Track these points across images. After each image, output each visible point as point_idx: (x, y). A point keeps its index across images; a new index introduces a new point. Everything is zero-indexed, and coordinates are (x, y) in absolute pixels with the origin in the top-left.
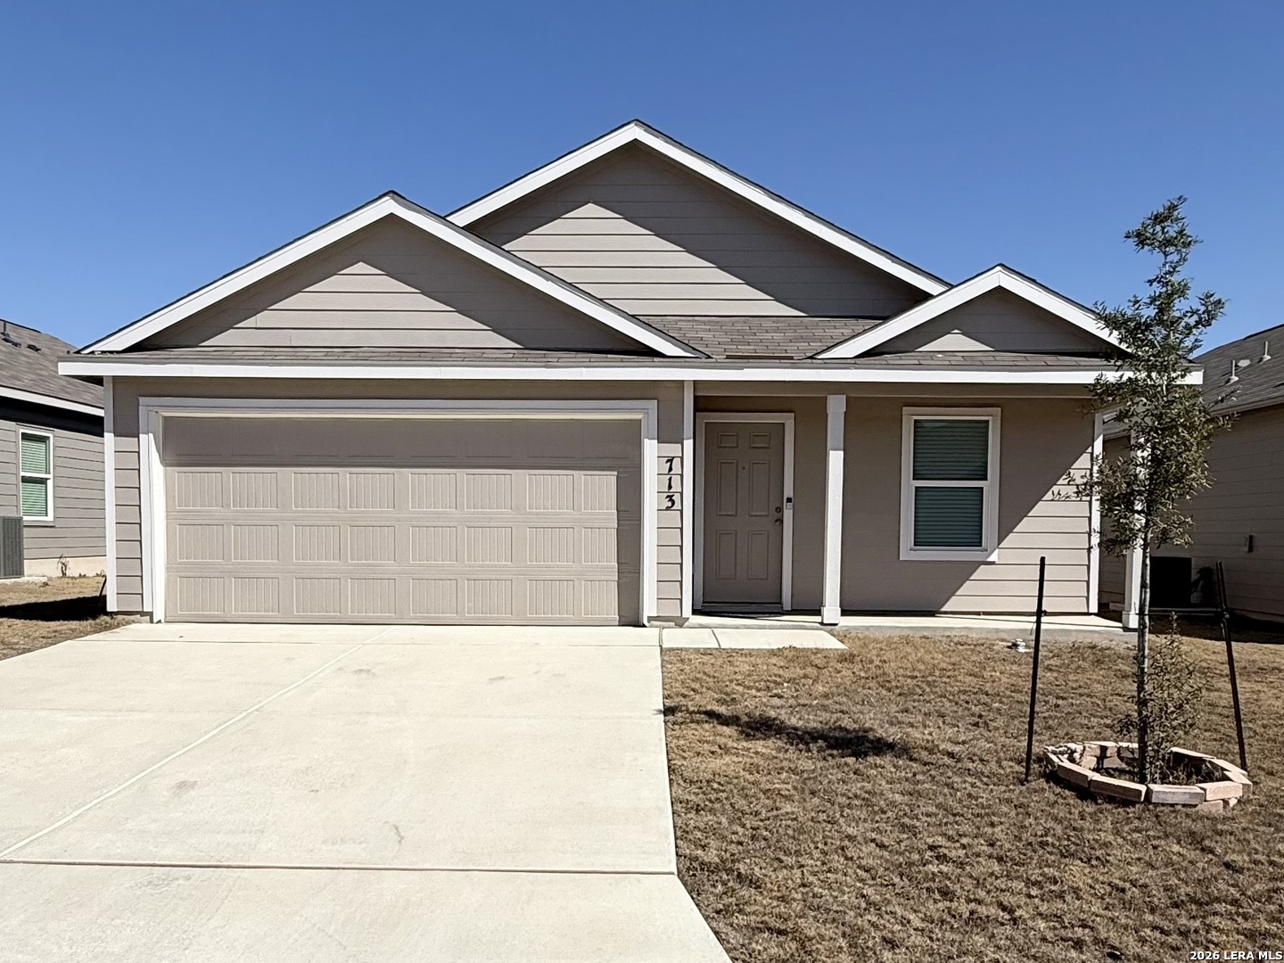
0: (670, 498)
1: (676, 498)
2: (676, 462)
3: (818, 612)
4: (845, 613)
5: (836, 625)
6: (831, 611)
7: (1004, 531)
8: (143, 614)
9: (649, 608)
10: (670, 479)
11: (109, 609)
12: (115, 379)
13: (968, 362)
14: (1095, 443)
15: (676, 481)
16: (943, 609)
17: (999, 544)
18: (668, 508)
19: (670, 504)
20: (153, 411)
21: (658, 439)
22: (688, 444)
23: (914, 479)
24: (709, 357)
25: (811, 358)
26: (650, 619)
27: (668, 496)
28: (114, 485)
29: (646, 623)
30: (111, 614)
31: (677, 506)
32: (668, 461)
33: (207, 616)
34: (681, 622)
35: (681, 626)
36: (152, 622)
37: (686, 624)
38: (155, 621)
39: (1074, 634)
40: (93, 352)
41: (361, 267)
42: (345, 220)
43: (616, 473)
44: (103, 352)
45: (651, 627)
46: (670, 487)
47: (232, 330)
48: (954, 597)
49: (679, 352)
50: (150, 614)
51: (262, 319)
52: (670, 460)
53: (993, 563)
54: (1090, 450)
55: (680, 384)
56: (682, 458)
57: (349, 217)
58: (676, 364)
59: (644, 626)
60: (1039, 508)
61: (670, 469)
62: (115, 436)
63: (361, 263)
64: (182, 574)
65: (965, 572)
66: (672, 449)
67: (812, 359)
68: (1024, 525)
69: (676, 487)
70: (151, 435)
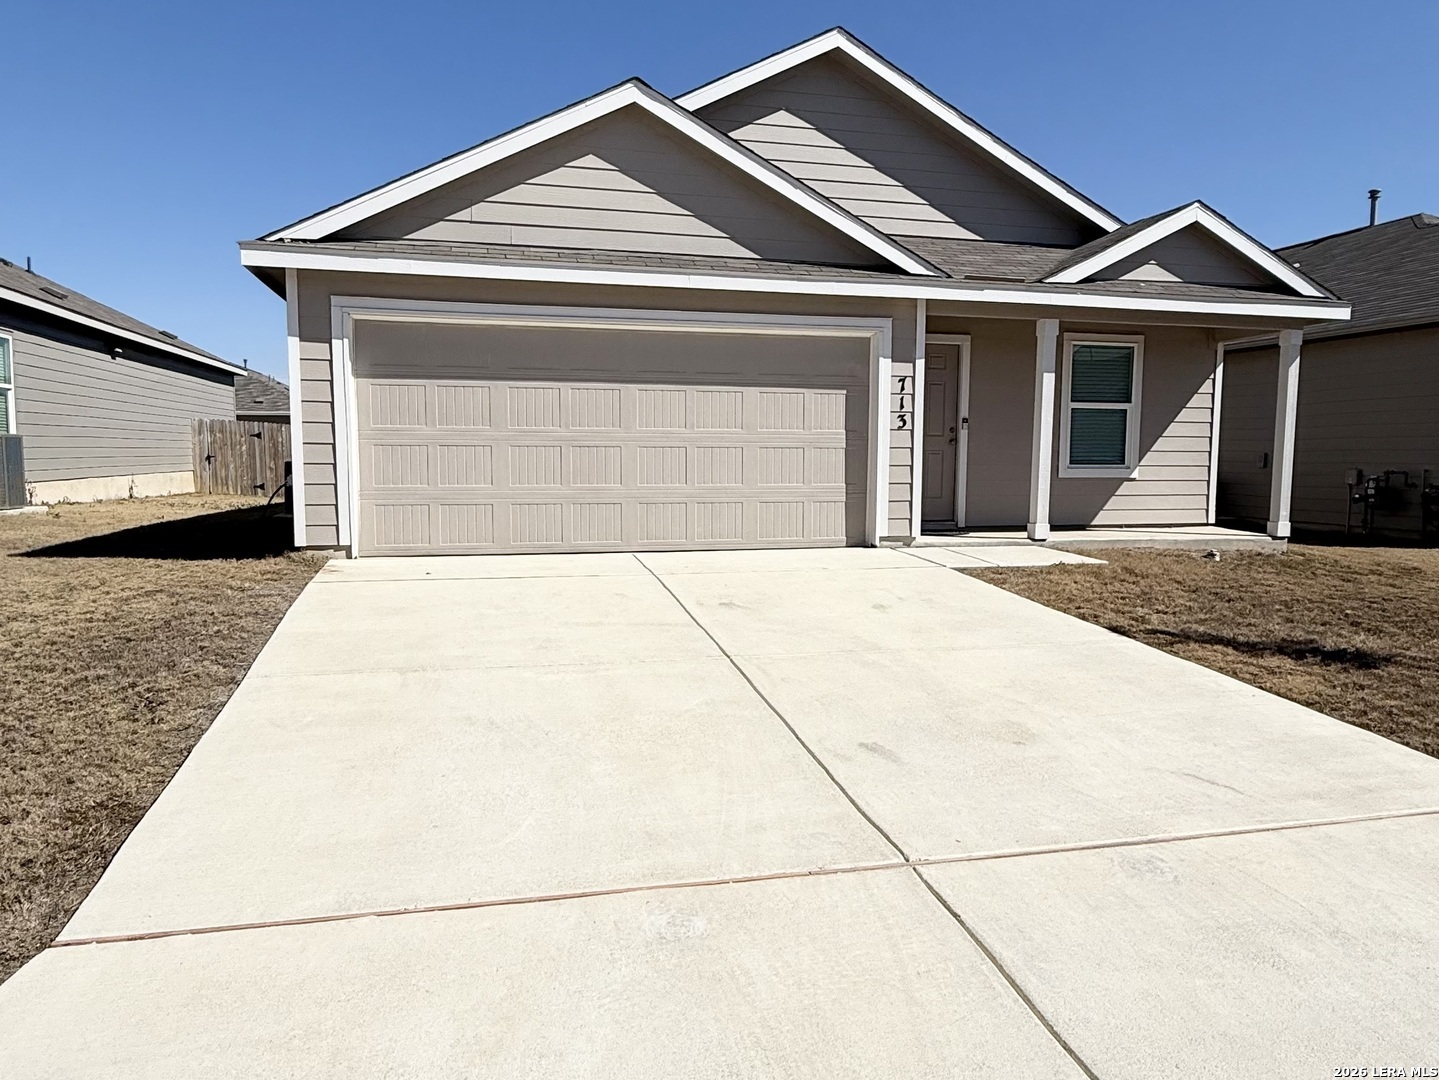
0: (902, 418)
1: (908, 418)
2: (908, 381)
3: (1023, 528)
4: (1054, 528)
5: (1044, 540)
6: (1042, 529)
7: (1144, 449)
8: (338, 548)
9: (882, 528)
10: (902, 399)
11: (297, 544)
12: (301, 273)
13: (1165, 291)
14: (1217, 370)
15: (907, 400)
16: (1093, 523)
17: (1140, 461)
18: (900, 428)
19: (901, 424)
20: (347, 312)
21: (892, 358)
22: (921, 364)
23: (1072, 401)
24: (950, 277)
25: (1040, 281)
26: (882, 539)
27: (899, 416)
28: (300, 399)
29: (877, 543)
30: (298, 549)
31: (908, 426)
32: (900, 381)
33: (409, 549)
34: (908, 542)
35: (909, 546)
36: (349, 556)
37: (914, 543)
38: (353, 557)
39: (1235, 543)
40: (281, 240)
41: (590, 160)
42: (583, 105)
43: (845, 392)
44: (293, 240)
45: (881, 547)
46: (902, 407)
47: (441, 222)
48: (1102, 512)
49: (920, 270)
50: (348, 550)
51: (479, 211)
52: (903, 380)
53: (1134, 480)
54: (1212, 376)
55: (913, 302)
56: (913, 378)
57: (588, 103)
58: (919, 282)
59: (873, 546)
60: (1172, 429)
61: (903, 389)
62: (301, 340)
63: (591, 155)
64: (380, 502)
65: (1110, 488)
66: (905, 369)
67: (1039, 283)
68: (1159, 444)
69: (908, 407)
70: (346, 341)
